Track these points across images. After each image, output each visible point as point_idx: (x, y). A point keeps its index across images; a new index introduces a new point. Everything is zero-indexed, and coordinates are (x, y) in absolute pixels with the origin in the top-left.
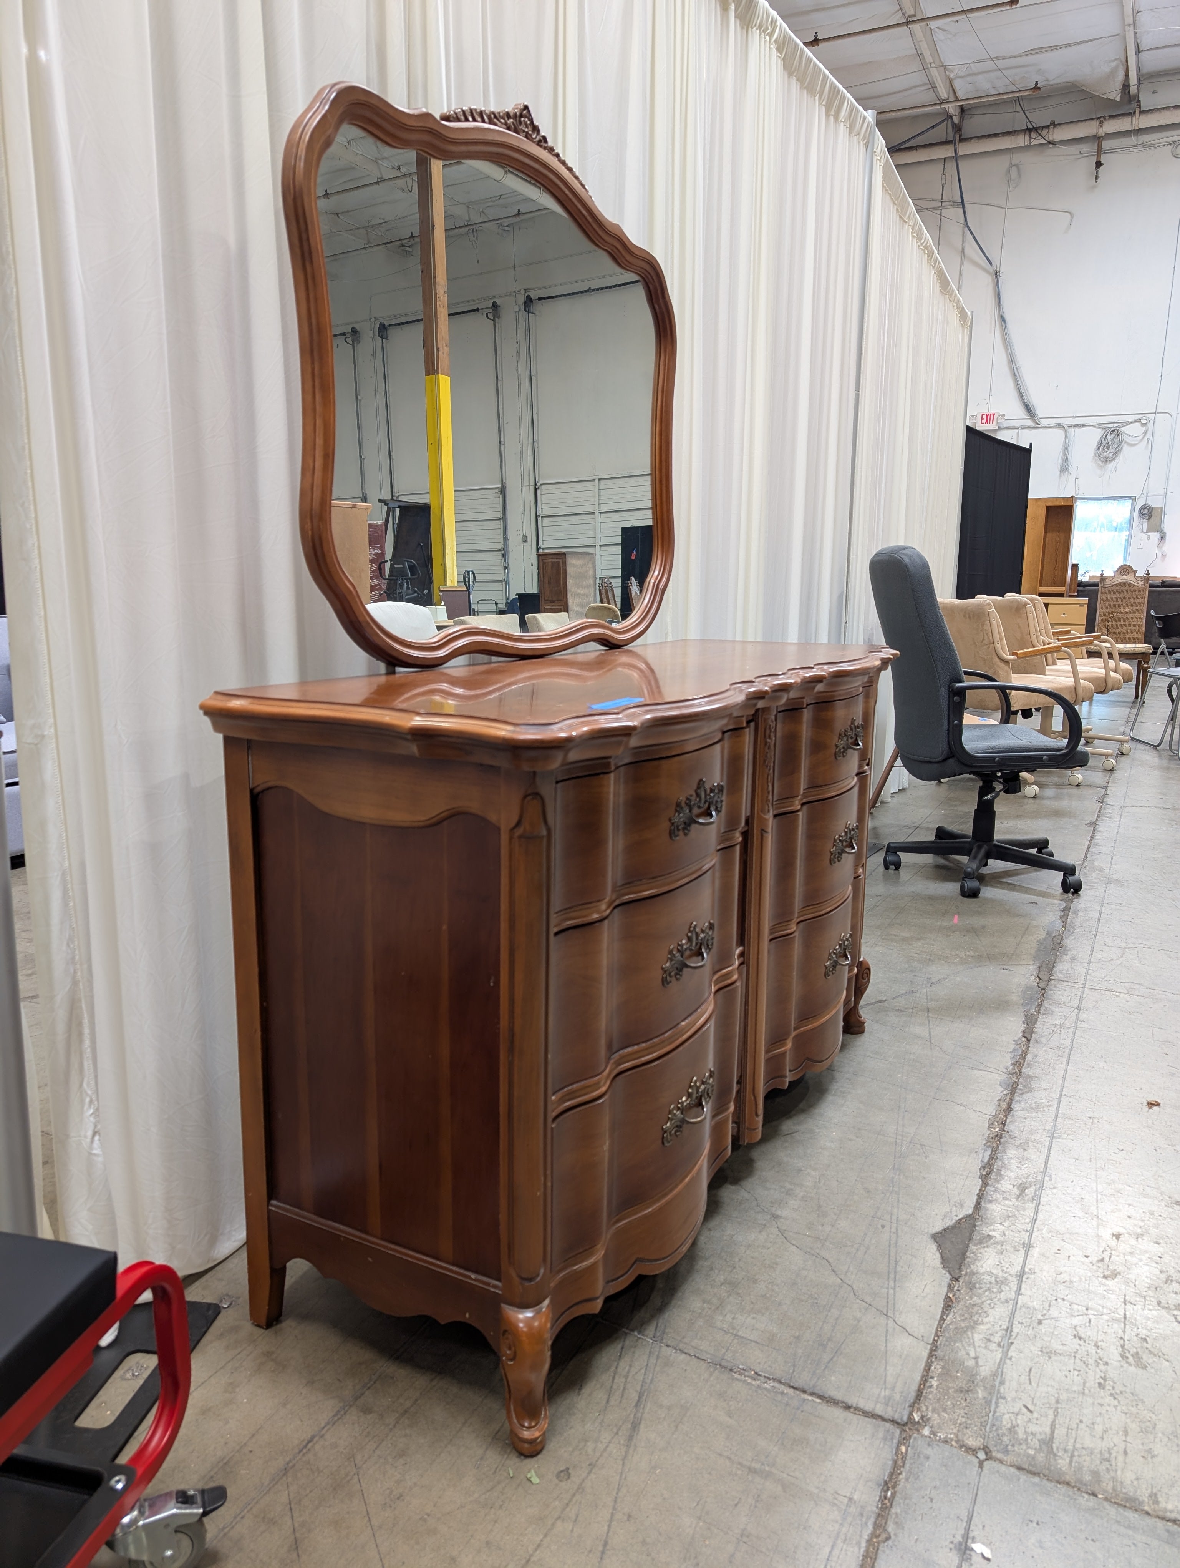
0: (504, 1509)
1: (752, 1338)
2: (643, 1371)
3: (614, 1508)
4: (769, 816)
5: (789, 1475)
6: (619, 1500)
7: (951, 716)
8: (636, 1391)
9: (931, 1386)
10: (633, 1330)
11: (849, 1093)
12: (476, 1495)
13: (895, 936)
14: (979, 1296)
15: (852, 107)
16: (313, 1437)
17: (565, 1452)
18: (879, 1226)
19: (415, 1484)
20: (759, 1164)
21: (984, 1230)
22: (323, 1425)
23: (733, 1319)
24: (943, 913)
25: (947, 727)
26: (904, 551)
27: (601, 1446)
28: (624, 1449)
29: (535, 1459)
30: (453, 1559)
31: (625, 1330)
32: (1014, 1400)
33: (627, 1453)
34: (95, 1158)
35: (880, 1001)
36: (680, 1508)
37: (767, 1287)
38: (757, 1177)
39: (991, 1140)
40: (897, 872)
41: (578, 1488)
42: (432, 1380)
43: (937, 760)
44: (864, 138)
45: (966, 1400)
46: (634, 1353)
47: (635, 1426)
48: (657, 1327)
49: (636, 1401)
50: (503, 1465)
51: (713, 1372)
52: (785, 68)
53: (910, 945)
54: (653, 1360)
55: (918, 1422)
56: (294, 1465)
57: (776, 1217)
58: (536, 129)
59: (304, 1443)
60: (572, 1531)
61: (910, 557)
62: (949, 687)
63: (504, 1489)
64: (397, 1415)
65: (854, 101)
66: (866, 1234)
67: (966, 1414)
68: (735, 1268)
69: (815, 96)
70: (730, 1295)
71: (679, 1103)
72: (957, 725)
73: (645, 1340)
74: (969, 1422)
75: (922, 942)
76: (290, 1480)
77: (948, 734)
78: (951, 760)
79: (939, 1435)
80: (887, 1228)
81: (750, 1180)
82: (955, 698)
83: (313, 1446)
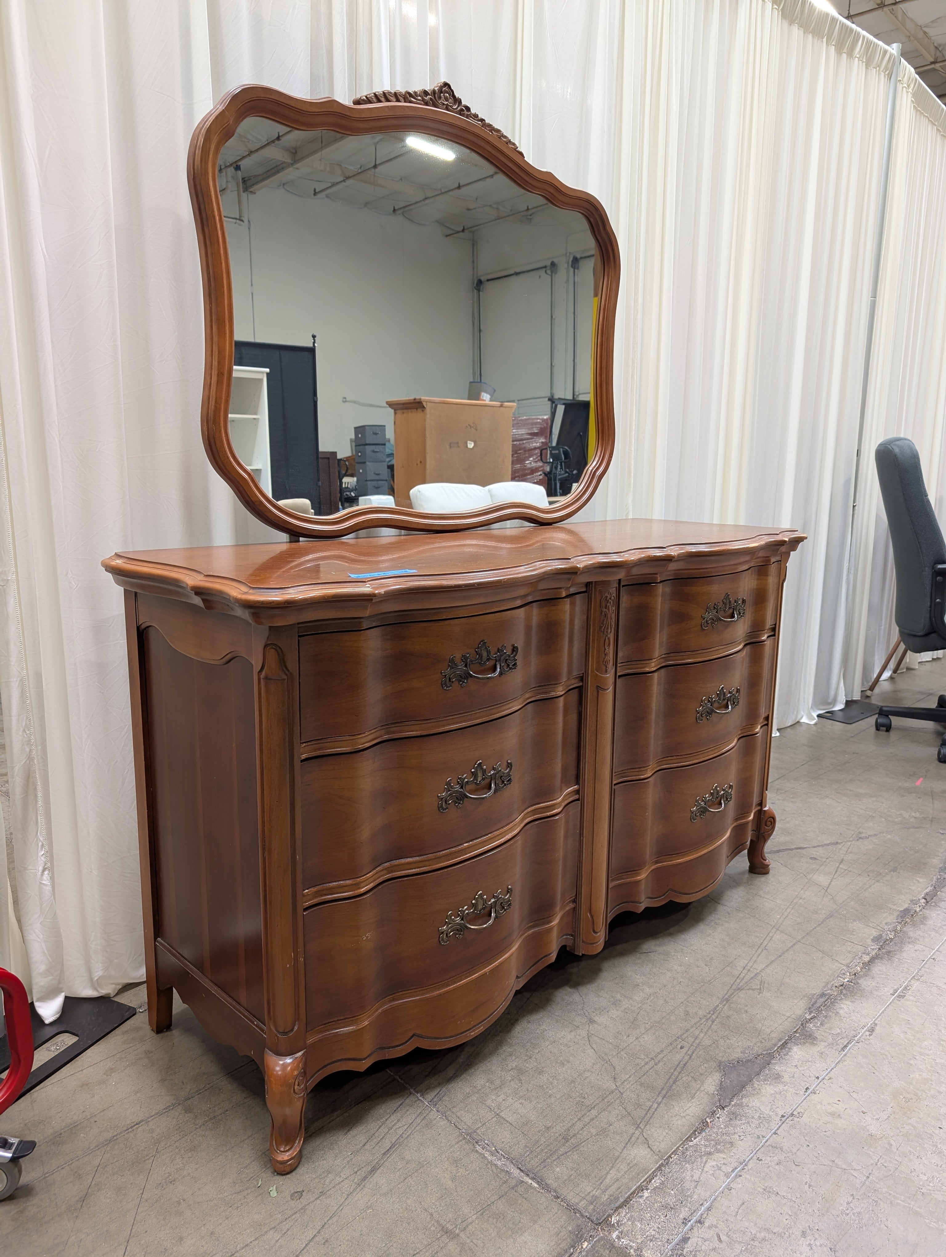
0: (239, 1210)
1: (509, 1120)
2: (406, 1127)
3: (318, 1232)
4: (610, 676)
5: (472, 1242)
6: (326, 1226)
7: (933, 595)
8: (391, 1142)
9: (641, 1197)
10: (418, 1093)
11: (722, 925)
12: (226, 1194)
13: (850, 790)
14: (735, 1127)
15: (869, 43)
16: (142, 1121)
17: (309, 1177)
18: (679, 1046)
19: (189, 1174)
20: (604, 974)
21: (777, 1067)
22: (153, 1114)
23: (504, 1100)
24: (910, 775)
25: (929, 604)
26: (898, 443)
27: (338, 1179)
28: (354, 1186)
29: (284, 1177)
30: (181, 1239)
31: (412, 1090)
32: (710, 1227)
33: (354, 1190)
34: (44, 887)
35: (800, 848)
36: (369, 1245)
37: (548, 1079)
38: (596, 984)
39: (834, 988)
40: (887, 733)
41: (302, 1209)
42: (245, 1098)
43: (920, 634)
44: (886, 68)
45: (666, 1216)
46: (407, 1110)
47: (374, 1170)
48: (437, 1094)
49: (385, 1150)
50: (258, 1176)
51: (461, 1141)
52: (784, 16)
53: (860, 800)
54: (418, 1120)
55: (614, 1224)
56: (117, 1139)
57: (591, 1021)
58: (458, 101)
59: (133, 1125)
60: (277, 1241)
61: (900, 447)
62: (933, 568)
63: (248, 1194)
64: (207, 1119)
65: (871, 37)
66: (662, 1051)
67: (658, 1228)
68: (530, 1058)
69: (823, 38)
70: (513, 1080)
71: (459, 911)
72: (938, 603)
73: (423, 1102)
74: (657, 1236)
75: (874, 799)
76: (108, 1149)
77: (930, 611)
78: (933, 635)
79: (622, 1240)
80: (684, 1050)
81: (588, 986)
82: (938, 578)
83: (137, 1128)
